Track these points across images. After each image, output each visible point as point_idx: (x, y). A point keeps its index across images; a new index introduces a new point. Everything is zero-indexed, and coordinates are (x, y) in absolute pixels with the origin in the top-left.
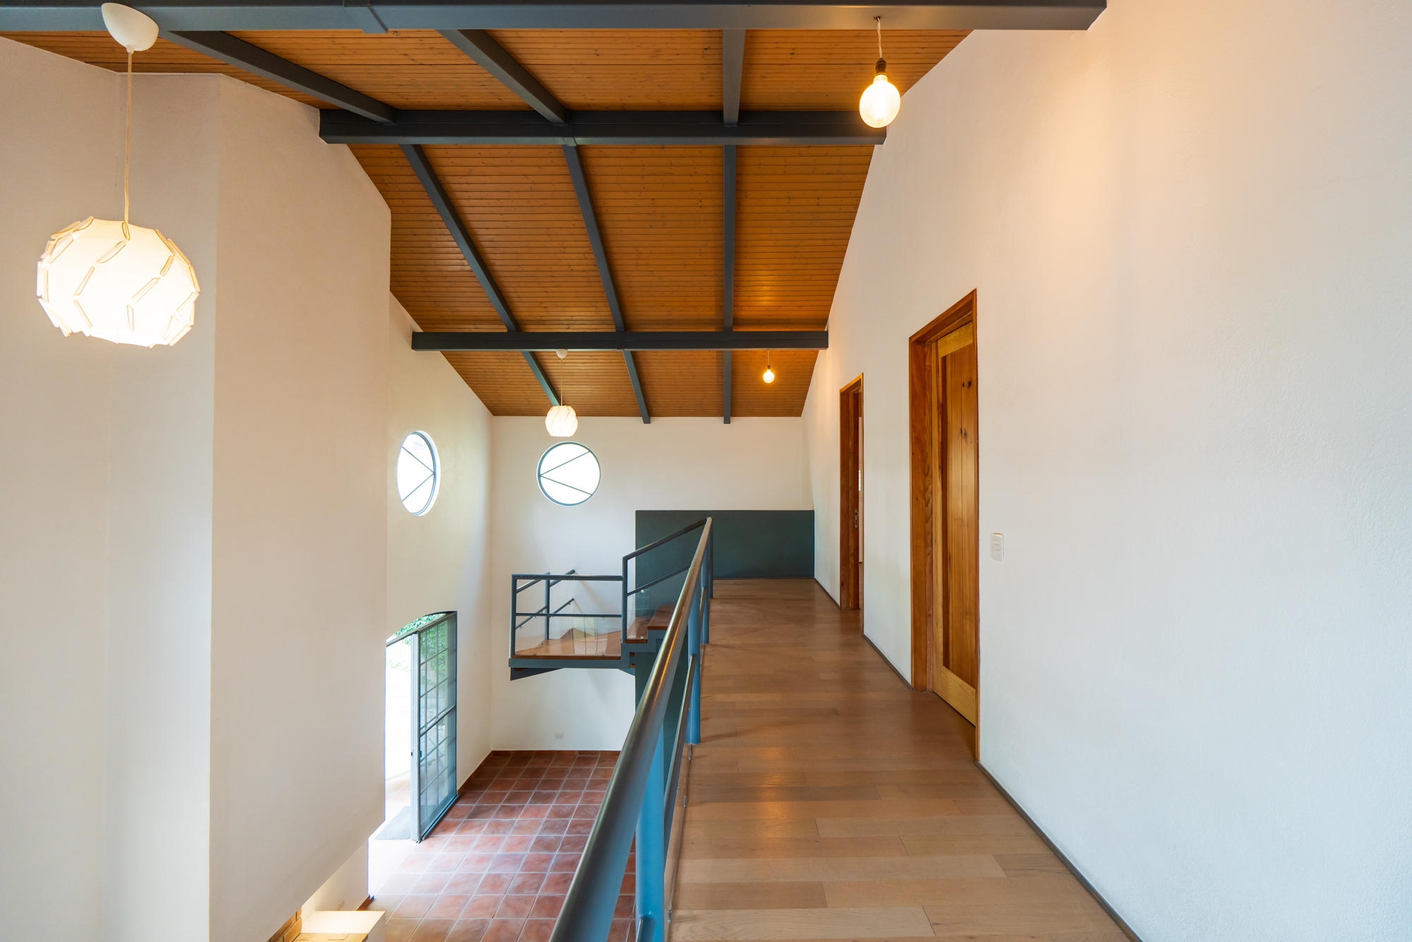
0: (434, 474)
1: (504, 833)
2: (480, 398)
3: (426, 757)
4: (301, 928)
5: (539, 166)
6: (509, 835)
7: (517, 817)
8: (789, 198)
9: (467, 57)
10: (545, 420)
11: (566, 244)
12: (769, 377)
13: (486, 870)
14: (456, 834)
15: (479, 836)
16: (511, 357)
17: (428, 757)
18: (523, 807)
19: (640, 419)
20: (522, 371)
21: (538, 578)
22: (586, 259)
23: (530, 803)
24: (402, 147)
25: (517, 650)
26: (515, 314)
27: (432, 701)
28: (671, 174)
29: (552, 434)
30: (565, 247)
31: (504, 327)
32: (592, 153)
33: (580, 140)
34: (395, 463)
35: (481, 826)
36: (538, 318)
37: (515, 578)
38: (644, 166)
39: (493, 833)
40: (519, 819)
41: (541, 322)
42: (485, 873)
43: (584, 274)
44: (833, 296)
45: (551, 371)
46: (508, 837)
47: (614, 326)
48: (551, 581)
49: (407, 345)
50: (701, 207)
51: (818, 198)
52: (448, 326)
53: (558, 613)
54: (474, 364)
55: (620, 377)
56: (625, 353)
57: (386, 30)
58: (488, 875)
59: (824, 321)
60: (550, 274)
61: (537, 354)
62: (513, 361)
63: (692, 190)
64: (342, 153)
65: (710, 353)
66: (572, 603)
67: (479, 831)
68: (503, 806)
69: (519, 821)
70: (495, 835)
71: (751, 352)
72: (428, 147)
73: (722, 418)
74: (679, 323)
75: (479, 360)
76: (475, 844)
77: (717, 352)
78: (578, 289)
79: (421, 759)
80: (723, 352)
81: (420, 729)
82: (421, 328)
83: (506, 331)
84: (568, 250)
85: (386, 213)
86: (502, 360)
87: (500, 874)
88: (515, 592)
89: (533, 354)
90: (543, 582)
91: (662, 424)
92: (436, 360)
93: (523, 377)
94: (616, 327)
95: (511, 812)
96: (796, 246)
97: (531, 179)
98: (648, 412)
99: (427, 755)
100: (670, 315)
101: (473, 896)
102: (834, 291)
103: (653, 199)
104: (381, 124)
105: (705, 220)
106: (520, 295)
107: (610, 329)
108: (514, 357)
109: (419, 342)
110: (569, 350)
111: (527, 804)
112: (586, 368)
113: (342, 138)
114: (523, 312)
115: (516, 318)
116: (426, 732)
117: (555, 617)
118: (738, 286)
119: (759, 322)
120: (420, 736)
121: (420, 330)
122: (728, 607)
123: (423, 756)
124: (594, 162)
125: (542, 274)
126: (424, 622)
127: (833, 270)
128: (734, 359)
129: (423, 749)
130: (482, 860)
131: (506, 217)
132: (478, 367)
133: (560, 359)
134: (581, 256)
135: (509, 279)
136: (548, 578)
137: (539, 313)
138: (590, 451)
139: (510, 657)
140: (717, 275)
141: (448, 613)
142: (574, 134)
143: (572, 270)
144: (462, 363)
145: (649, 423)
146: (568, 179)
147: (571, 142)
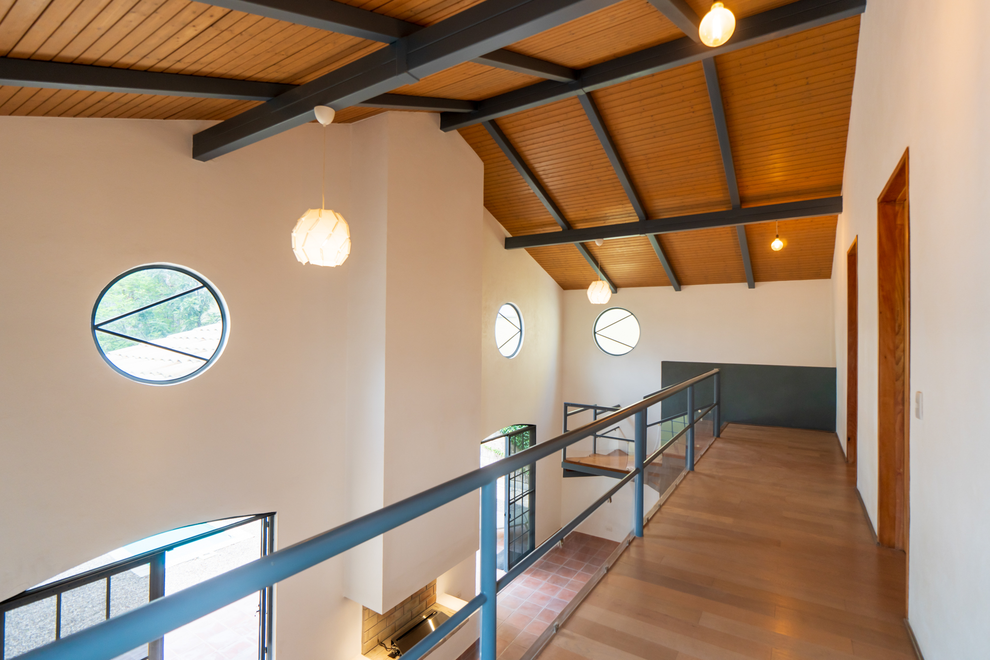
0: (521, 331)
1: (561, 585)
2: (553, 278)
3: (514, 520)
4: (436, 599)
5: (566, 113)
6: (564, 588)
7: (571, 578)
8: (775, 85)
9: (487, 66)
10: (586, 292)
11: (593, 163)
12: (777, 245)
13: (545, 606)
14: (530, 576)
15: (544, 582)
16: (568, 248)
17: (516, 520)
18: (576, 572)
19: (672, 287)
20: (577, 257)
21: (587, 407)
22: (609, 170)
23: (582, 571)
24: (483, 123)
25: (567, 457)
26: (566, 217)
27: (518, 484)
28: (663, 94)
29: (592, 302)
30: (593, 165)
31: (560, 227)
32: (599, 94)
33: (588, 89)
34: (494, 324)
35: (547, 576)
36: (583, 218)
37: (566, 405)
38: (640, 93)
39: (554, 583)
40: (572, 579)
41: (585, 220)
42: (544, 607)
43: (610, 182)
44: (843, 162)
45: (598, 255)
46: (563, 589)
47: (637, 217)
48: (598, 411)
49: (501, 246)
50: (693, 112)
51: (807, 78)
52: (526, 231)
53: (605, 435)
54: (546, 255)
55: (649, 256)
56: (650, 236)
57: (418, 80)
58: (546, 610)
59: (839, 187)
60: (586, 186)
61: (585, 244)
62: (570, 250)
63: (683, 101)
64: (454, 135)
65: (724, 229)
66: (617, 430)
67: (545, 579)
68: (563, 568)
69: (572, 581)
70: (555, 585)
71: (764, 224)
72: (498, 119)
73: (746, 284)
74: (692, 207)
75: (548, 252)
76: (541, 586)
77: (730, 227)
78: (607, 193)
79: (511, 520)
80: (735, 227)
81: (509, 500)
82: (511, 234)
83: (561, 230)
84: (595, 167)
85: (480, 165)
86: (563, 251)
87: (554, 612)
88: (566, 415)
89: (583, 245)
90: (592, 411)
91: (691, 292)
92: (522, 254)
93: (579, 261)
94: (639, 218)
95: (568, 573)
96: (792, 125)
97: (562, 123)
98: (679, 282)
99: (515, 519)
100: (683, 202)
101: (534, 619)
102: (844, 157)
103: (652, 116)
104: (469, 113)
105: (699, 122)
106: (568, 203)
107: (635, 219)
108: (571, 248)
109: (510, 244)
110: (605, 239)
111: (580, 571)
112: (622, 251)
113: (452, 127)
114: (572, 214)
115: (568, 220)
116: (514, 502)
117: (601, 438)
118: (740, 170)
119: (768, 197)
120: (510, 504)
121: (510, 236)
122: (729, 446)
123: (512, 518)
124: (602, 100)
125: (579, 187)
126: (513, 430)
127: (837, 138)
128: (747, 232)
129: (512, 513)
130: (543, 598)
131: (550, 153)
132: (548, 257)
133: (598, 246)
134: (605, 169)
135: (559, 194)
136: (595, 408)
137: (582, 214)
138: (632, 314)
139: (562, 461)
140: (718, 164)
141: (529, 425)
142: (581, 86)
143: (601, 181)
144: (538, 255)
145: (680, 290)
146: (586, 117)
147: (581, 92)
